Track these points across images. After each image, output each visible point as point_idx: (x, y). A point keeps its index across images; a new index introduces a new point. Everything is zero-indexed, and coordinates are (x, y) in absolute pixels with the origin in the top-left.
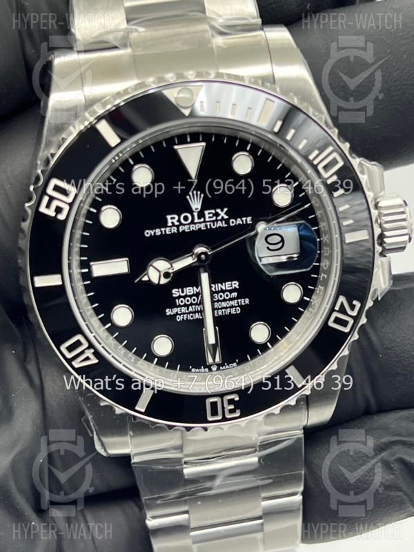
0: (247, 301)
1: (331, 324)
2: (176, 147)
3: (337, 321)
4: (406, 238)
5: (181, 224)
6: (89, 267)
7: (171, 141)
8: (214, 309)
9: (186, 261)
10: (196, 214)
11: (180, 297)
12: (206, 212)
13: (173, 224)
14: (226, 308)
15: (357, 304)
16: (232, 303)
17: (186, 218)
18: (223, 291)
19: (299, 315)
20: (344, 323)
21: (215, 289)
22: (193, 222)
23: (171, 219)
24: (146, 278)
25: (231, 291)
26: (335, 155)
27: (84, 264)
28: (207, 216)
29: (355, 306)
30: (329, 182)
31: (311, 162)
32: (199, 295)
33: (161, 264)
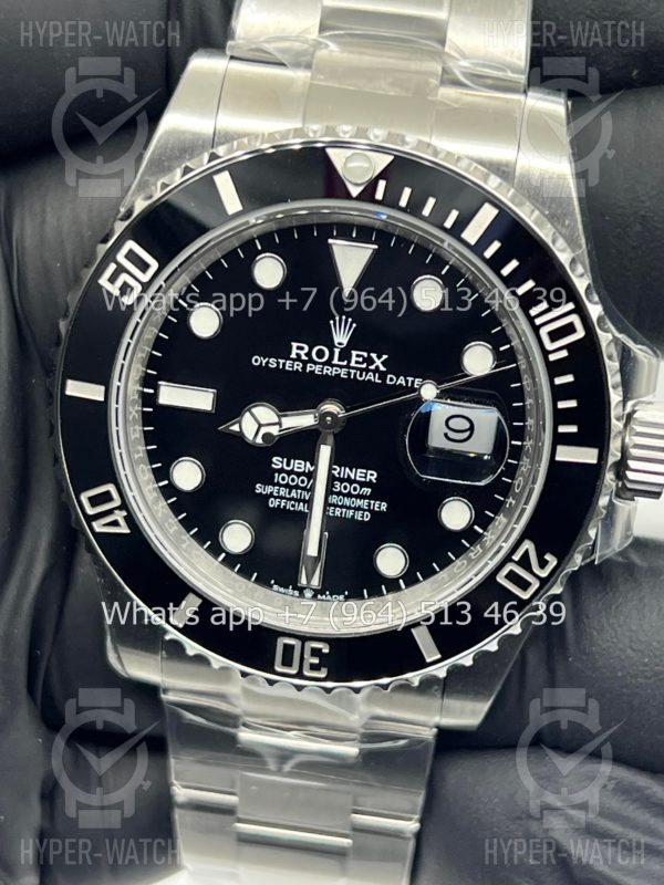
0: (384, 507)
1: (501, 579)
2: (330, 241)
3: (512, 576)
6: (156, 388)
7: (326, 228)
8: (327, 504)
9: (304, 420)
11: (281, 471)
13: (299, 357)
14: (349, 508)
15: (552, 561)
16: (359, 502)
17: (320, 354)
18: (351, 481)
19: (460, 551)
20: (525, 585)
21: (339, 473)
22: (329, 363)
23: (298, 349)
24: (236, 428)
25: (362, 485)
26: (575, 319)
27: (148, 381)
28: (354, 359)
29: (547, 562)
30: (552, 357)
31: (531, 320)
32: (311, 476)
33: (265, 413)
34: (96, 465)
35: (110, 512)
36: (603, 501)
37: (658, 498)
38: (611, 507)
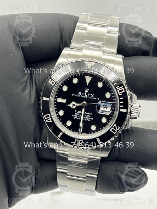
0: (93, 119)
1: (111, 130)
2: (85, 76)
3: (113, 130)
4: (137, 115)
5: (82, 95)
6: (57, 99)
7: (84, 74)
8: (83, 118)
9: (80, 104)
10: (86, 94)
11: (76, 113)
12: (88, 94)
13: (80, 95)
14: (87, 119)
15: (119, 128)
16: (88, 118)
17: (83, 94)
18: (87, 115)
19: (105, 126)
20: (115, 131)
21: (86, 113)
22: (84, 95)
23: (79, 93)
24: (69, 106)
25: (89, 115)
26: (123, 89)
27: (56, 98)
28: (88, 95)
29: (118, 128)
30: (119, 95)
31: (116, 89)
32: (81, 114)
33: (74, 103)
34: (47, 111)
35: (49, 118)
36: (127, 118)
37: (136, 119)
38: (128, 119)
